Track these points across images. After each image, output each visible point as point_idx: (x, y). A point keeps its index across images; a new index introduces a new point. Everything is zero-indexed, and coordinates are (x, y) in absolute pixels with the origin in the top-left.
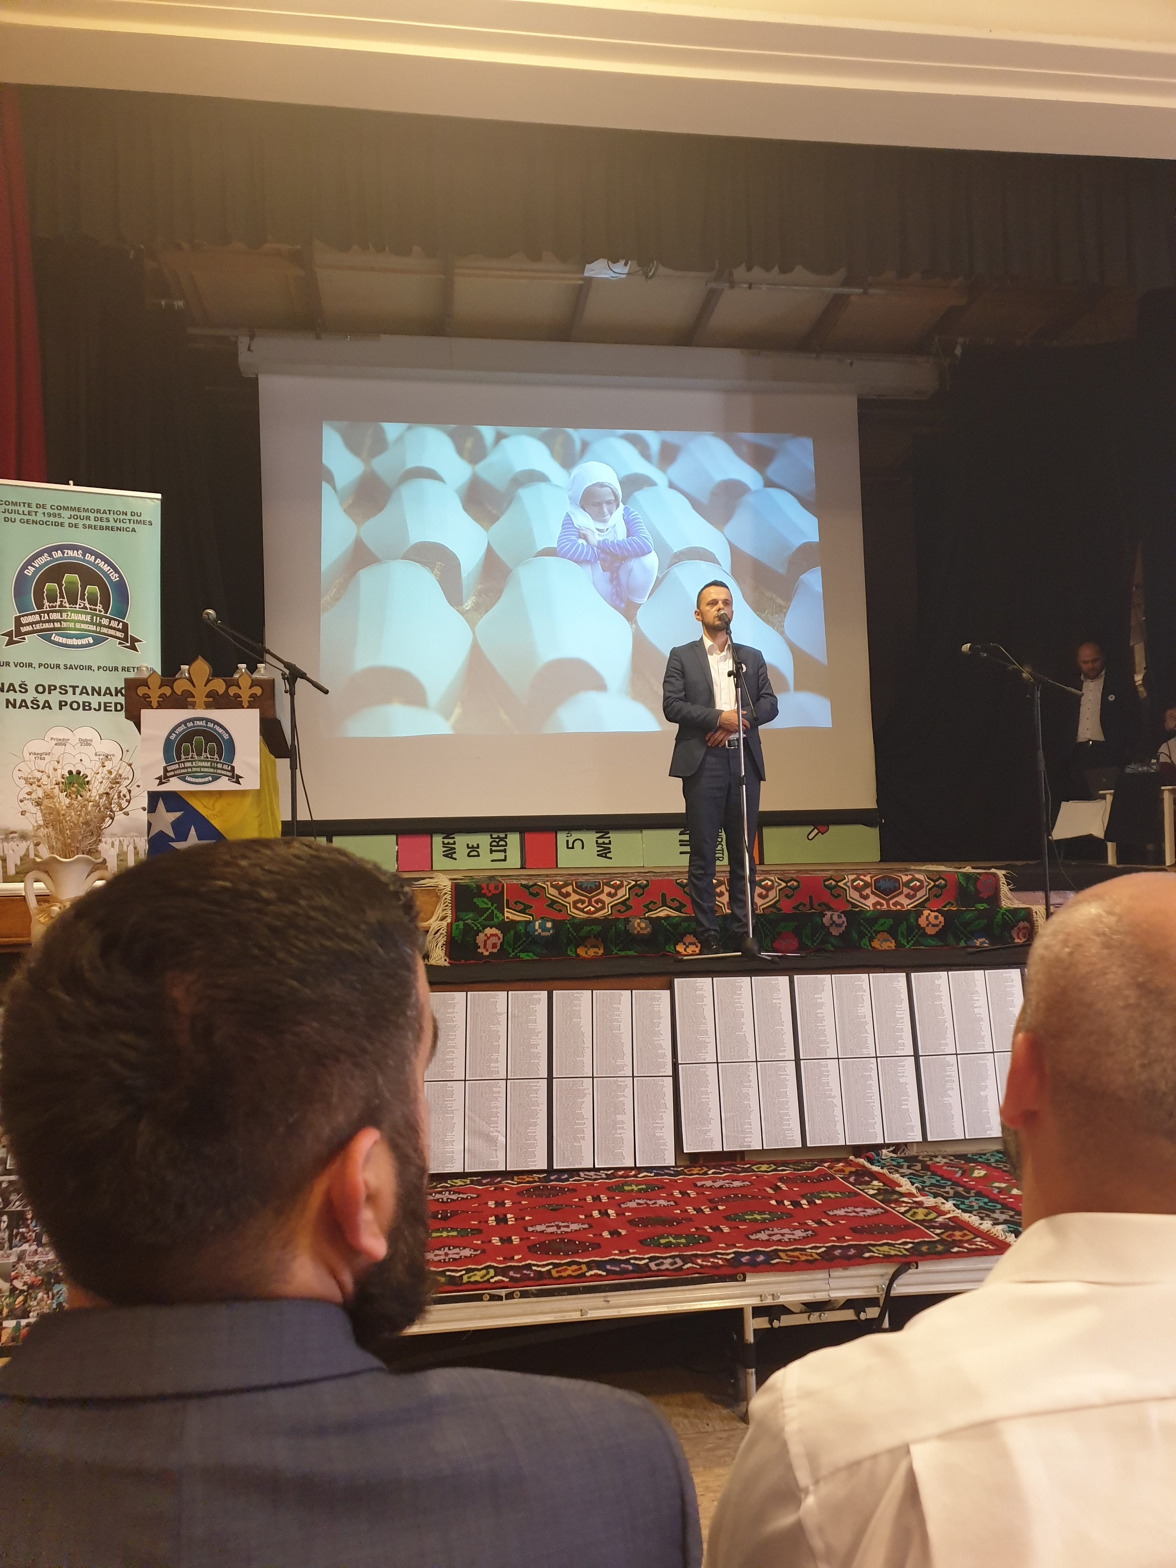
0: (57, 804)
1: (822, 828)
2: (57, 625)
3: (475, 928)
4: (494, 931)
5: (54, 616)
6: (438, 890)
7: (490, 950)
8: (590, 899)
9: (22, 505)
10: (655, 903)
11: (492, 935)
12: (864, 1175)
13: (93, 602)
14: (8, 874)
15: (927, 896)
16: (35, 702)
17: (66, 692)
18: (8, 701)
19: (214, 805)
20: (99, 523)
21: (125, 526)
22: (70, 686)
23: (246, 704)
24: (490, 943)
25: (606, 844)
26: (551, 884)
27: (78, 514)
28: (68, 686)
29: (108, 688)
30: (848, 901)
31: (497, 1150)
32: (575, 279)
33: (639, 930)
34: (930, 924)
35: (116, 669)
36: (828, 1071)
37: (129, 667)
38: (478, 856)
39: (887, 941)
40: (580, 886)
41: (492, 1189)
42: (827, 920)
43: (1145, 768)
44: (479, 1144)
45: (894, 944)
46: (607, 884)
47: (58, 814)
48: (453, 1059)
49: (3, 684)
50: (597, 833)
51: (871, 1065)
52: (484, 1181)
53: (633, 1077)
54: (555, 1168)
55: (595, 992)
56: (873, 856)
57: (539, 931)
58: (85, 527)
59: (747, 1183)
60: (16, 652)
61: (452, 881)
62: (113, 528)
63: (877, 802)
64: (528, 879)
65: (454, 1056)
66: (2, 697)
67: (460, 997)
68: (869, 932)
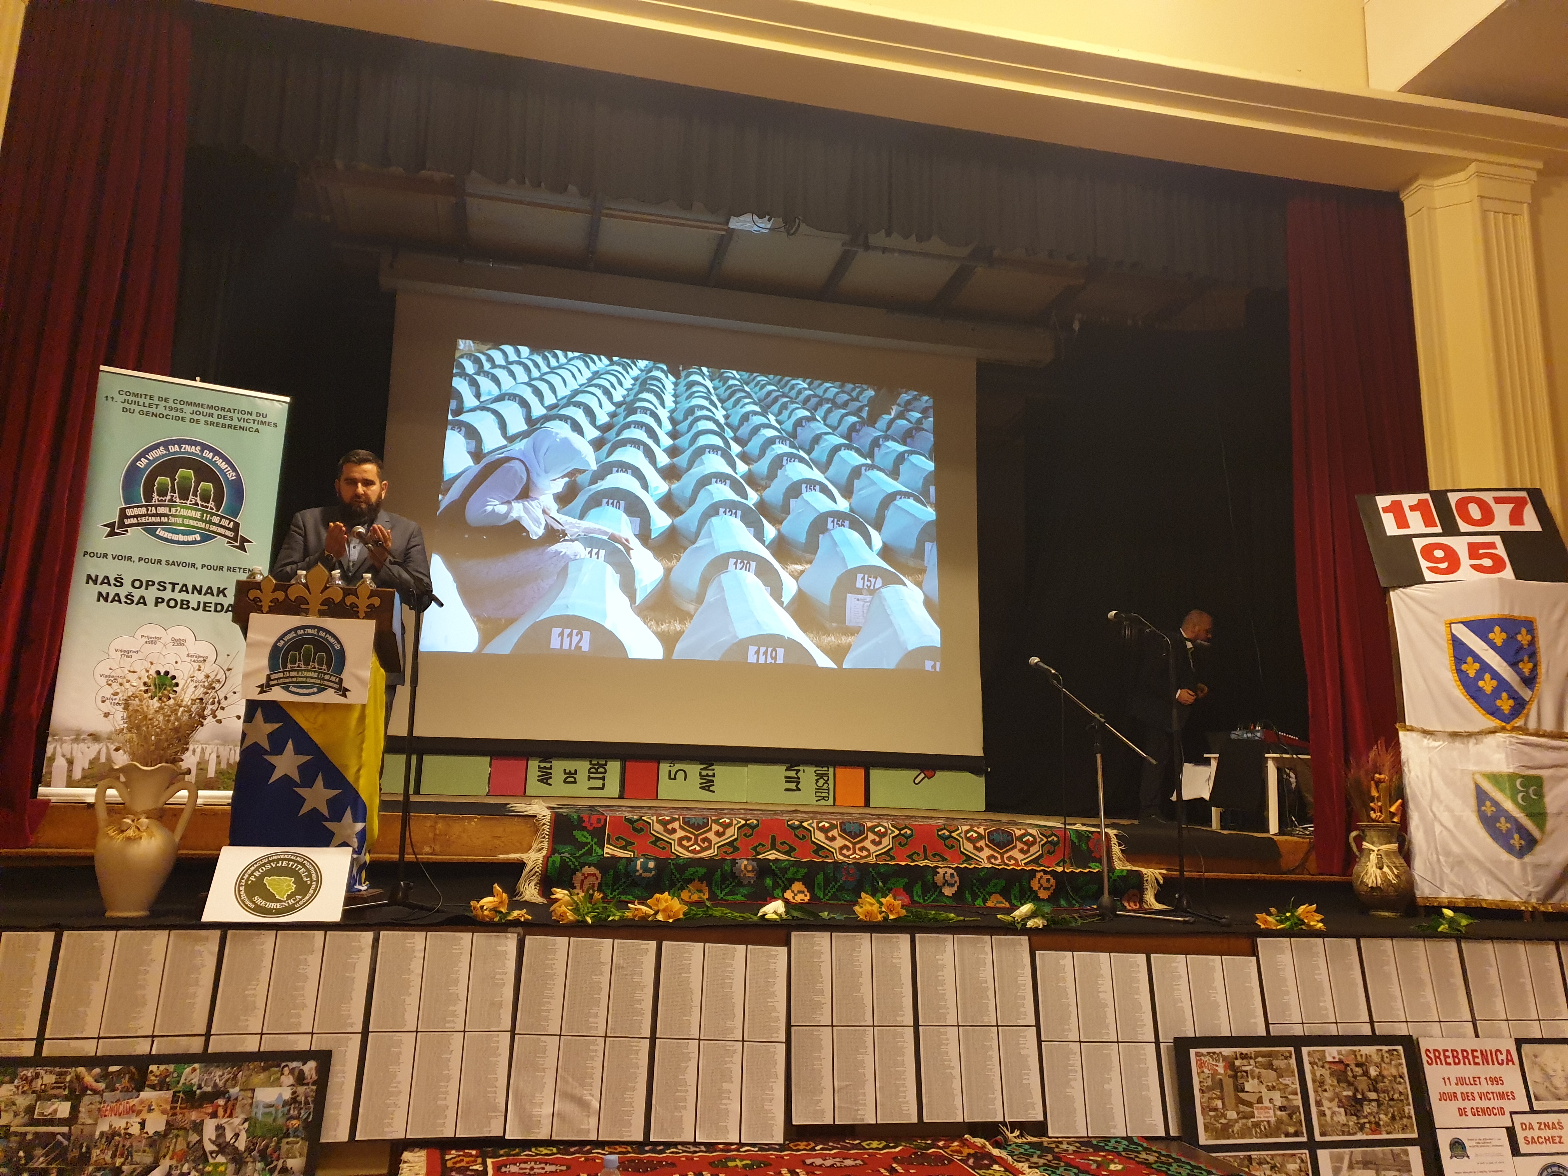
0: (145, 709)
1: (928, 773)
2: (164, 519)
3: (572, 865)
4: (592, 870)
5: (162, 510)
6: (537, 819)
8: (697, 836)
9: (143, 396)
10: (763, 846)
11: (589, 875)
12: (982, 1159)
13: (205, 498)
14: (73, 778)
15: (1041, 852)
16: (129, 597)
17: (165, 588)
18: (100, 594)
19: (315, 718)
20: (222, 421)
21: (249, 426)
22: (170, 583)
23: (362, 614)
24: (587, 883)
25: (710, 776)
26: (656, 818)
27: (201, 410)
28: (167, 583)
29: (210, 588)
30: (962, 852)
31: (589, 1116)
32: (716, 229)
33: (745, 872)
34: (1041, 885)
35: (221, 568)
36: (947, 1039)
37: (240, 568)
38: (575, 782)
39: (1001, 902)
40: (687, 823)
41: (583, 1159)
42: (939, 879)
43: (1249, 735)
44: (570, 1108)
45: (1007, 905)
46: (716, 822)
47: (145, 717)
48: (549, 1011)
49: (97, 576)
50: (701, 764)
51: (992, 1035)
52: (572, 1150)
53: (743, 1041)
54: (652, 1139)
55: (707, 945)
56: (980, 804)
57: (641, 871)
58: (206, 423)
59: (859, 1162)
60: (116, 545)
61: (550, 808)
62: (235, 427)
63: (984, 749)
64: (631, 811)
65: (551, 1007)
66: (94, 589)
67: (561, 942)
68: (982, 893)
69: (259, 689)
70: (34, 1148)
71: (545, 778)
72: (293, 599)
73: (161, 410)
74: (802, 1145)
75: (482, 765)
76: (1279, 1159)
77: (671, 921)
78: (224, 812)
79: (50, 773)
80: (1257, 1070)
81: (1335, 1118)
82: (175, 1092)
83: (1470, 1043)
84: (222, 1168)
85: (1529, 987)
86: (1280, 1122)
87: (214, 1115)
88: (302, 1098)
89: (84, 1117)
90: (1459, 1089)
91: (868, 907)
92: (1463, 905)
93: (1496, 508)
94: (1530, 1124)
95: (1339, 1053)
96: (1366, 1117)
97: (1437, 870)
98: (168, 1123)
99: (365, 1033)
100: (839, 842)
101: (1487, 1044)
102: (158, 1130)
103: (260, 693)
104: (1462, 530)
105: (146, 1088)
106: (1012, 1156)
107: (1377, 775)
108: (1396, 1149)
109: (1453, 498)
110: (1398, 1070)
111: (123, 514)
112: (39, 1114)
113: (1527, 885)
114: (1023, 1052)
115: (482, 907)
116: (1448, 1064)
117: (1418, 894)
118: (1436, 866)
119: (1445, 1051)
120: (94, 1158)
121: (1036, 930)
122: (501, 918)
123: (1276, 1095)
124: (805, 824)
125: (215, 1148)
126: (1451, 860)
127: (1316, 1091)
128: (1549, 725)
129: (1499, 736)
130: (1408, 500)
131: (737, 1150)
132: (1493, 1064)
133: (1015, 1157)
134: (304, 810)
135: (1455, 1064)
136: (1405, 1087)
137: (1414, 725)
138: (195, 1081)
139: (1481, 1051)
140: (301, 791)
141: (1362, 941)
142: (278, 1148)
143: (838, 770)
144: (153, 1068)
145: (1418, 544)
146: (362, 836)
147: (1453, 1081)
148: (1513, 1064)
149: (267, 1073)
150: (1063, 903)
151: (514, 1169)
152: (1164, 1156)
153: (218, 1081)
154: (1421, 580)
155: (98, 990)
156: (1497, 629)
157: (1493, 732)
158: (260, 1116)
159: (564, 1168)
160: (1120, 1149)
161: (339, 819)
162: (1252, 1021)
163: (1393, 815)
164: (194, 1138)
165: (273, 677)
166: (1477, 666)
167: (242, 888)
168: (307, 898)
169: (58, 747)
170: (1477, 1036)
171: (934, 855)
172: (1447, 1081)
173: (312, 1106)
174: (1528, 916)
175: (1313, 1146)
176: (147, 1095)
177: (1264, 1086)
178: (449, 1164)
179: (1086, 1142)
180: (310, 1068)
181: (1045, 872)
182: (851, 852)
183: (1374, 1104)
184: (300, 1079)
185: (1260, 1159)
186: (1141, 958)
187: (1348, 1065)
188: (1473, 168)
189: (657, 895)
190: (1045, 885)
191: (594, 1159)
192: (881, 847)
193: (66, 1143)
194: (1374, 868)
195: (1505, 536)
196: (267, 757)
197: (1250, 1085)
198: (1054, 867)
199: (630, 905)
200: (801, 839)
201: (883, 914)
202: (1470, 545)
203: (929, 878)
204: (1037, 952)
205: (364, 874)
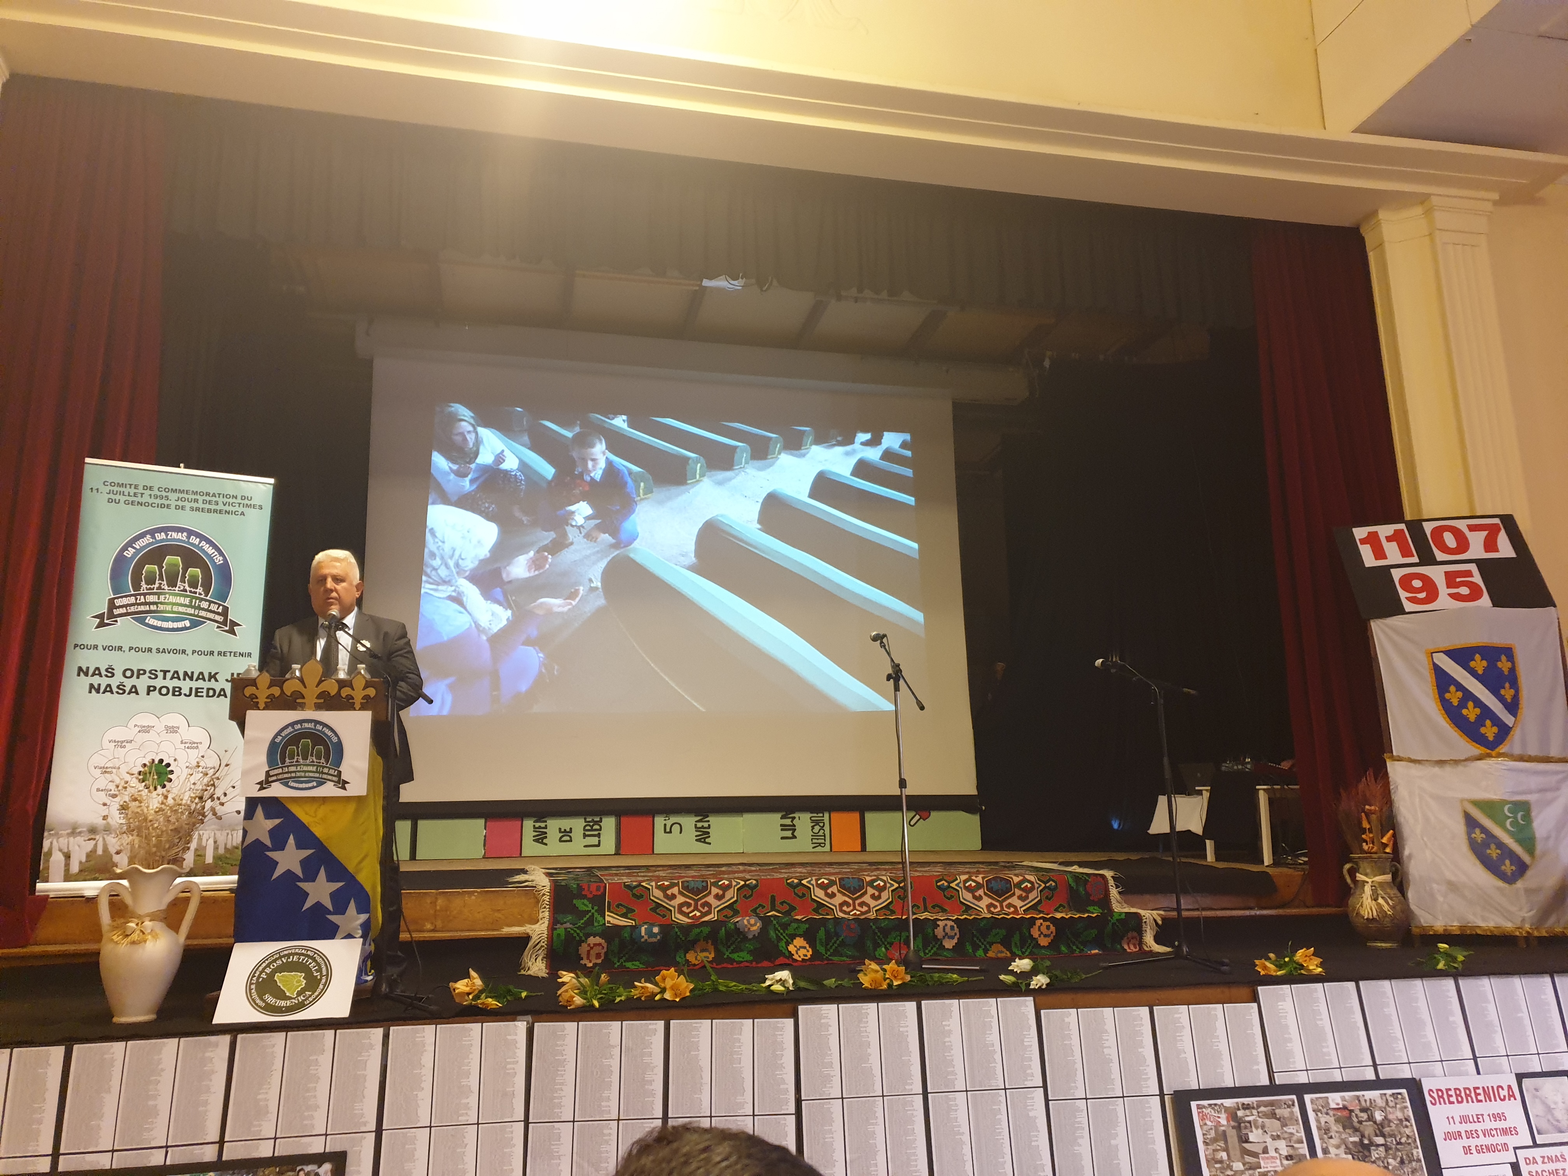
0: (145, 810)
1: (925, 814)
2: (153, 608)
3: (578, 938)
4: (598, 940)
5: (151, 598)
6: (536, 891)
7: (594, 961)
8: (696, 901)
9: (128, 486)
10: (763, 907)
11: (595, 945)
13: (193, 584)
14: (70, 872)
15: (1039, 898)
16: (121, 687)
17: (156, 677)
18: (92, 686)
19: (315, 812)
20: (207, 506)
21: (234, 509)
22: (161, 671)
23: (357, 706)
24: (593, 953)
25: (706, 828)
26: (656, 884)
27: (186, 496)
28: (159, 670)
29: (201, 673)
30: (961, 902)
32: (692, 285)
34: (1043, 933)
35: (212, 653)
36: (956, 1105)
37: (231, 652)
38: (571, 841)
39: (1002, 952)
40: (686, 888)
42: (939, 932)
43: (1240, 767)
45: (1009, 954)
46: (715, 884)
47: (145, 819)
48: (561, 1098)
49: (88, 668)
50: (696, 816)
51: (1000, 1098)
53: (754, 1115)
55: (714, 1021)
56: (976, 843)
57: (646, 937)
58: (192, 509)
60: (107, 635)
61: (548, 875)
62: (220, 512)
63: (978, 788)
64: (628, 875)
65: (563, 1094)
66: (86, 681)
67: (570, 1027)
68: (983, 944)
69: (259, 786)
71: (541, 838)
72: (289, 694)
73: (146, 499)
75: (476, 827)
77: (677, 1000)
78: (225, 900)
79: (48, 868)
80: (1260, 1120)
83: (1472, 1081)
85: (1527, 1022)
90: (1463, 1128)
91: (872, 975)
92: (1459, 933)
93: (1471, 536)
94: (1534, 1158)
95: (1343, 1099)
97: (1432, 899)
99: (379, 1132)
100: (840, 898)
101: (1487, 1081)
103: (260, 790)
104: (1439, 559)
107: (1367, 807)
109: (1428, 527)
110: (1404, 1113)
111: (112, 605)
113: (1521, 909)
114: (1031, 1114)
116: (1451, 1103)
117: (1414, 923)
118: (1431, 894)
119: (1448, 1090)
121: (1039, 990)
123: (1282, 1145)
124: (804, 882)
126: (1444, 887)
127: (1321, 1139)
128: (1533, 749)
129: (1485, 762)
130: (1384, 531)
132: (1496, 1100)
134: (307, 905)
135: (1458, 1102)
136: (1413, 1129)
137: (1402, 755)
139: (1483, 1088)
140: (304, 885)
141: (1361, 983)
143: (833, 815)
145: (1397, 574)
146: (367, 927)
147: (1457, 1119)
148: (1515, 1099)
150: (1063, 948)
154: (1399, 610)
155: (110, 1103)
156: (1478, 657)
157: (1480, 758)
161: (343, 912)
162: (1255, 1070)
163: (1386, 845)
165: (271, 773)
166: (1460, 694)
167: (253, 987)
168: (316, 993)
169: (55, 842)
170: (1479, 1073)
171: (933, 907)
172: (1451, 1120)
174: (1522, 943)
177: (1268, 1136)
180: (325, 1170)
181: (1045, 919)
182: (851, 908)
183: (1382, 1149)
186: (1145, 1010)
187: (1351, 1111)
188: (1429, 202)
189: (664, 972)
190: (1045, 931)
192: (880, 901)
194: (1369, 900)
195: (1480, 563)
196: (269, 854)
197: (1254, 1136)
198: (1053, 913)
199: (636, 983)
200: (801, 897)
201: (888, 981)
202: (1447, 574)
203: (930, 930)
204: (1042, 1012)
205: (369, 963)
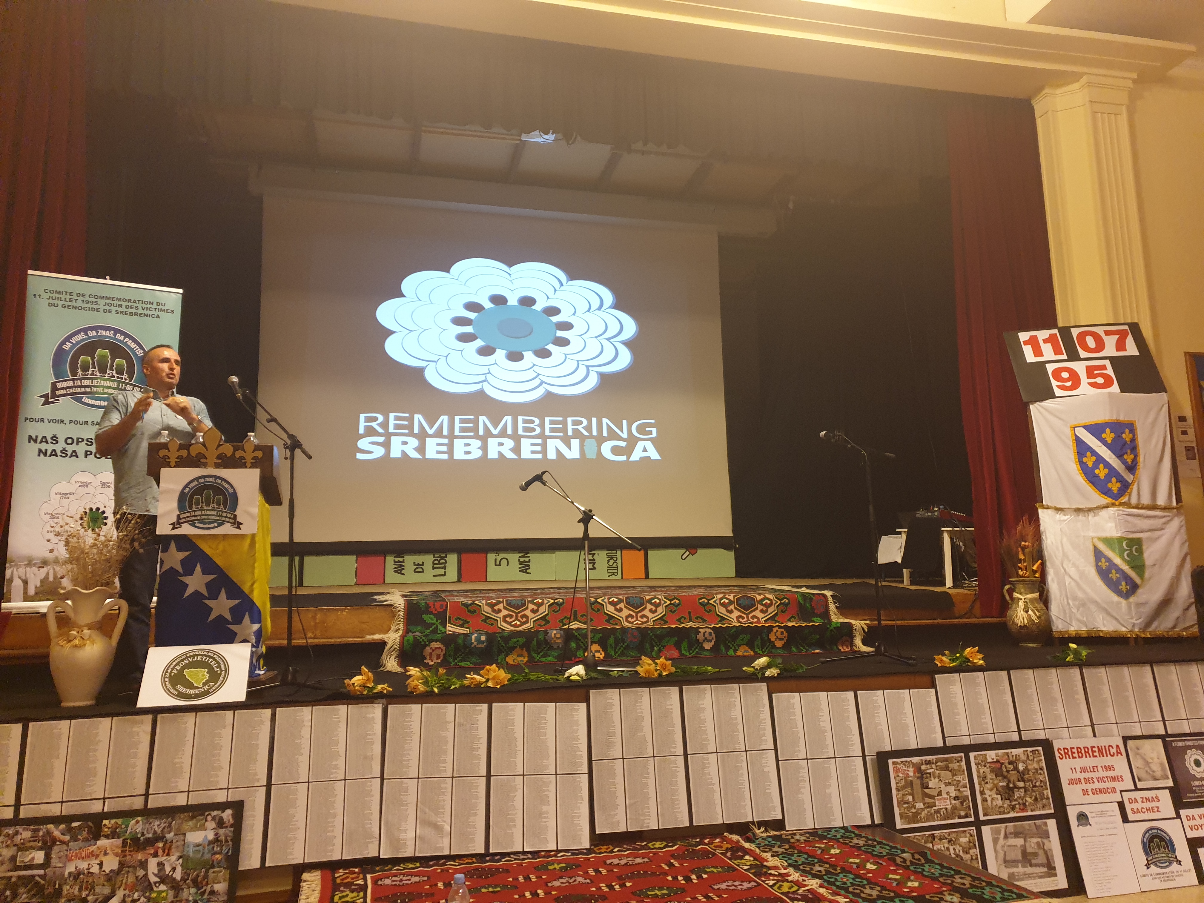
0: (83, 545)
1: (693, 551)
2: (88, 390)
3: (423, 643)
4: (438, 645)
6: (394, 608)
7: (435, 660)
8: (517, 614)
9: (64, 293)
10: (568, 619)
11: (436, 648)
12: (737, 851)
14: (28, 595)
15: (776, 611)
16: (64, 451)
18: (40, 451)
19: (217, 546)
20: (129, 310)
21: (151, 313)
23: (249, 465)
24: (434, 654)
25: (527, 562)
26: (486, 602)
27: (112, 302)
30: (717, 615)
31: (442, 837)
32: (513, 140)
33: (555, 639)
34: (778, 638)
36: (709, 763)
38: (423, 572)
39: (748, 652)
40: (509, 604)
41: (439, 871)
42: (700, 637)
43: (930, 514)
44: (429, 832)
45: (752, 653)
46: (531, 602)
47: (83, 552)
48: (409, 760)
49: (37, 437)
50: (520, 553)
51: (742, 758)
52: (431, 863)
53: (556, 774)
54: (491, 851)
55: (526, 704)
56: (731, 572)
57: (475, 643)
58: (117, 312)
59: (646, 860)
60: (51, 411)
61: (404, 596)
62: (140, 315)
63: (733, 531)
64: (466, 596)
65: (410, 757)
66: (35, 447)
67: (416, 708)
68: (733, 645)
69: (172, 526)
70: (18, 886)
71: (400, 569)
72: (194, 455)
73: (79, 303)
74: (604, 849)
75: (350, 561)
76: (954, 835)
77: (498, 687)
79: (10, 591)
80: (937, 772)
81: (994, 803)
82: (124, 840)
83: (1090, 741)
84: (164, 894)
85: (1132, 699)
86: (954, 808)
87: (155, 855)
88: (223, 838)
89: (55, 862)
90: (1082, 776)
91: (646, 667)
92: (1086, 635)
93: (1106, 338)
94: (1135, 799)
95: (997, 755)
96: (1016, 800)
97: (1067, 611)
98: (120, 863)
99: (269, 786)
100: (626, 612)
101: (1102, 742)
102: (114, 869)
103: (173, 529)
104: (1082, 356)
105: (102, 838)
106: (759, 848)
107: (1023, 543)
108: (1039, 822)
109: (1075, 332)
110: (1039, 764)
111: (54, 387)
112: (20, 862)
113: (1132, 618)
114: (765, 770)
115: (353, 684)
116: (1074, 758)
117: (1054, 629)
118: (1067, 608)
119: (1072, 748)
120: (65, 892)
121: (772, 678)
122: (369, 692)
123: (952, 789)
124: (599, 600)
125: (157, 879)
126: (1077, 603)
127: (980, 784)
128: (1146, 500)
129: (1111, 510)
130: (1042, 335)
131: (555, 856)
132: (1107, 756)
133: (761, 848)
134: (211, 618)
135: (1079, 757)
136: (1045, 776)
137: (1049, 504)
138: (139, 830)
139: (1098, 747)
140: (209, 602)
141: (1012, 672)
142: (206, 876)
143: (624, 552)
144: (105, 822)
145: (1050, 368)
146: (259, 634)
147: (1078, 770)
148: (1122, 755)
149: (194, 821)
150: (794, 649)
151: (387, 882)
152: (871, 840)
153: (157, 829)
154: (1053, 396)
155: (59, 766)
156: (1108, 430)
157: (1106, 507)
158: (191, 854)
159: (426, 878)
160: (839, 837)
161: (240, 622)
162: (934, 736)
163: (1035, 572)
164: (141, 873)
165: (182, 516)
166: (1094, 458)
167: (167, 680)
168: (218, 684)
169: (15, 570)
170: (1095, 736)
171: (696, 618)
172: (1074, 770)
173: (230, 843)
174: (1132, 643)
175: (978, 824)
176: (103, 842)
177: (942, 783)
178: (338, 881)
179: (813, 833)
180: (227, 815)
181: (780, 627)
182: (635, 619)
183: (1022, 790)
184: (220, 823)
185: (941, 836)
186: (851, 694)
187: (1003, 763)
188: (1084, 80)
189: (488, 667)
190: (780, 636)
191: (447, 870)
192: (656, 614)
193: (42, 882)
194: (1022, 612)
195: (1113, 360)
196: (181, 578)
197: (933, 783)
198: (786, 622)
199: (467, 675)
200: (596, 612)
201: (658, 672)
202: (1088, 368)
203: (693, 636)
204: (773, 695)
205: (262, 661)
